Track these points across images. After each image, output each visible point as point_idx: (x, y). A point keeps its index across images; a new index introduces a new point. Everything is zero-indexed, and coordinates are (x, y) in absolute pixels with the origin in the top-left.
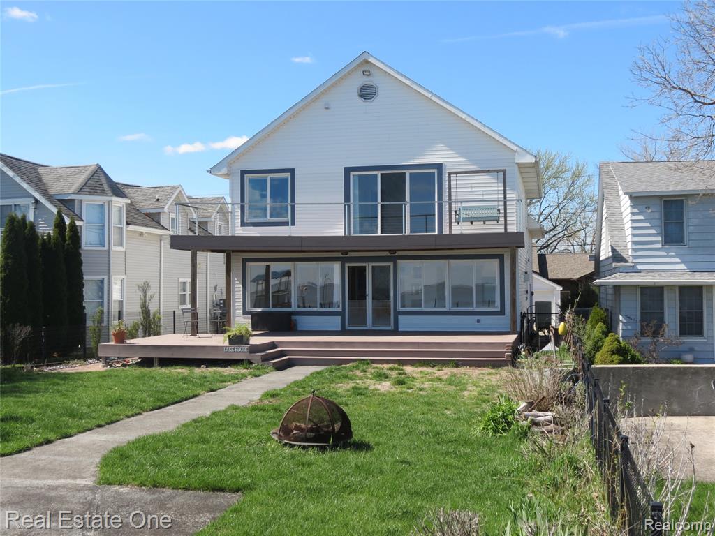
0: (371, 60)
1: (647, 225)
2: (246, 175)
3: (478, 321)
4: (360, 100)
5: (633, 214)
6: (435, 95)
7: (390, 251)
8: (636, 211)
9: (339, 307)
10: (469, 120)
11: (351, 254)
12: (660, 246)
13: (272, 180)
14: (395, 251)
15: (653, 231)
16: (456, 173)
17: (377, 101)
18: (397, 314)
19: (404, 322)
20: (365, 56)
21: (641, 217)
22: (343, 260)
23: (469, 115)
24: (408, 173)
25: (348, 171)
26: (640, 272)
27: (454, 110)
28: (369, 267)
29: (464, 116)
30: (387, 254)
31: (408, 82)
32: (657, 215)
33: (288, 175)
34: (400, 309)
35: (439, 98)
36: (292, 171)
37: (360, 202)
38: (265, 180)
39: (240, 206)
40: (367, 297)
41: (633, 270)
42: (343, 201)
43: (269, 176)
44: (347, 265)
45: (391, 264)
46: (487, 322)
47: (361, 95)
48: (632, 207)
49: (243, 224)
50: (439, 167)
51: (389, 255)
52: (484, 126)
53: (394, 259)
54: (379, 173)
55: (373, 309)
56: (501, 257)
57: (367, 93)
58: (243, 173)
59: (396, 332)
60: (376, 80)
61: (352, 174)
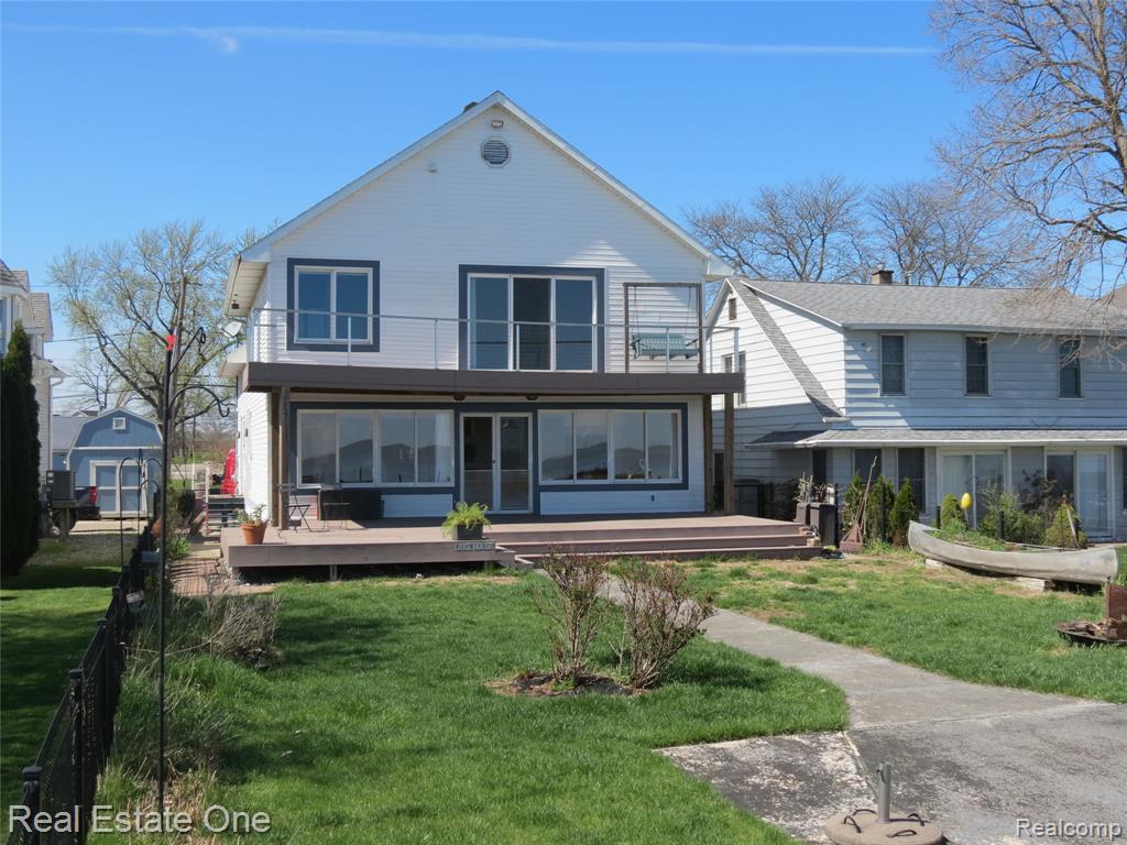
0: (507, 105)
1: (864, 367)
2: (296, 267)
3: (653, 498)
4: (484, 164)
5: (847, 352)
6: (601, 169)
7: (529, 396)
8: (850, 348)
9: (449, 480)
10: (647, 209)
11: (469, 399)
12: (878, 395)
13: (340, 277)
14: (536, 395)
15: (870, 376)
16: (636, 285)
17: (509, 166)
18: (538, 489)
19: (549, 502)
20: (499, 99)
21: (856, 357)
22: (457, 408)
23: (646, 202)
24: (554, 279)
25: (464, 270)
26: (855, 429)
27: (626, 193)
28: (497, 419)
29: (640, 203)
30: (523, 400)
31: (562, 146)
32: (874, 356)
33: (369, 271)
34: (542, 482)
35: (606, 173)
36: (375, 265)
37: (477, 318)
38: (327, 277)
39: (286, 314)
40: (494, 465)
41: (846, 426)
42: (457, 317)
43: (335, 271)
44: (463, 415)
45: (529, 415)
46: (665, 499)
47: (485, 157)
48: (847, 343)
49: (291, 346)
50: (599, 273)
51: (527, 401)
52: (668, 219)
53: (534, 408)
54: (510, 278)
55: (502, 484)
56: (684, 407)
57: (496, 154)
58: (292, 263)
59: (536, 517)
60: (509, 136)
61: (471, 275)
